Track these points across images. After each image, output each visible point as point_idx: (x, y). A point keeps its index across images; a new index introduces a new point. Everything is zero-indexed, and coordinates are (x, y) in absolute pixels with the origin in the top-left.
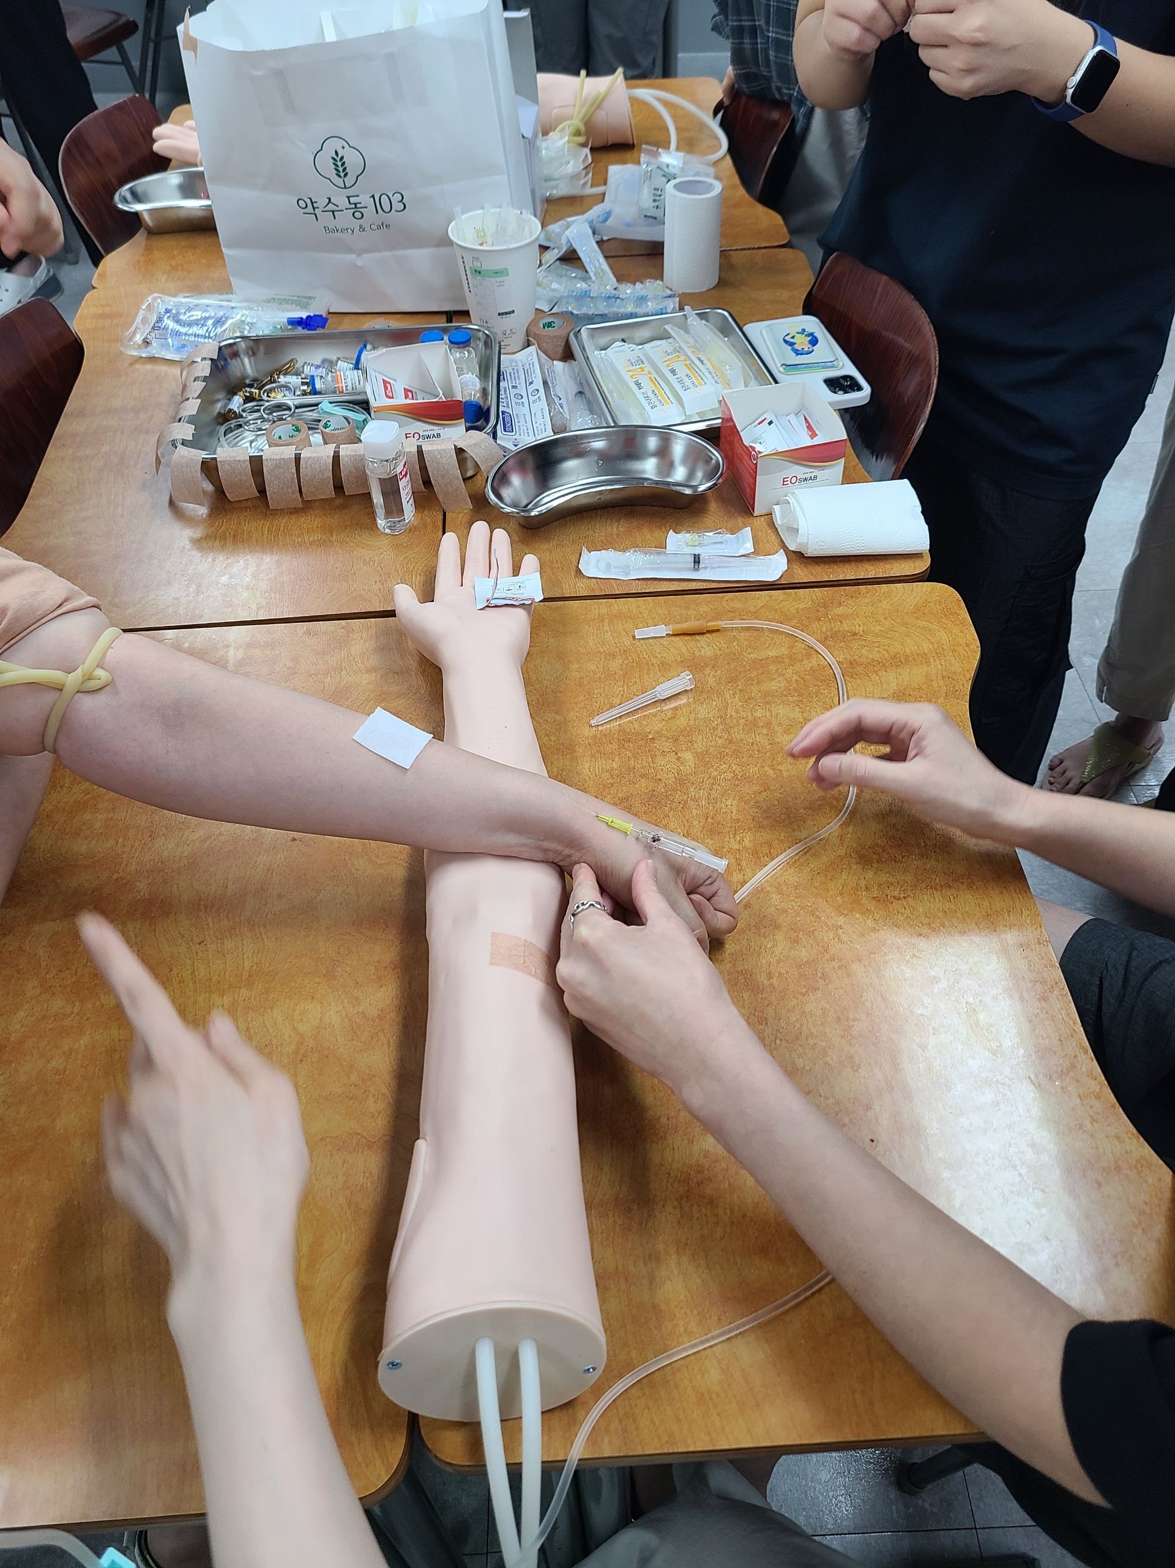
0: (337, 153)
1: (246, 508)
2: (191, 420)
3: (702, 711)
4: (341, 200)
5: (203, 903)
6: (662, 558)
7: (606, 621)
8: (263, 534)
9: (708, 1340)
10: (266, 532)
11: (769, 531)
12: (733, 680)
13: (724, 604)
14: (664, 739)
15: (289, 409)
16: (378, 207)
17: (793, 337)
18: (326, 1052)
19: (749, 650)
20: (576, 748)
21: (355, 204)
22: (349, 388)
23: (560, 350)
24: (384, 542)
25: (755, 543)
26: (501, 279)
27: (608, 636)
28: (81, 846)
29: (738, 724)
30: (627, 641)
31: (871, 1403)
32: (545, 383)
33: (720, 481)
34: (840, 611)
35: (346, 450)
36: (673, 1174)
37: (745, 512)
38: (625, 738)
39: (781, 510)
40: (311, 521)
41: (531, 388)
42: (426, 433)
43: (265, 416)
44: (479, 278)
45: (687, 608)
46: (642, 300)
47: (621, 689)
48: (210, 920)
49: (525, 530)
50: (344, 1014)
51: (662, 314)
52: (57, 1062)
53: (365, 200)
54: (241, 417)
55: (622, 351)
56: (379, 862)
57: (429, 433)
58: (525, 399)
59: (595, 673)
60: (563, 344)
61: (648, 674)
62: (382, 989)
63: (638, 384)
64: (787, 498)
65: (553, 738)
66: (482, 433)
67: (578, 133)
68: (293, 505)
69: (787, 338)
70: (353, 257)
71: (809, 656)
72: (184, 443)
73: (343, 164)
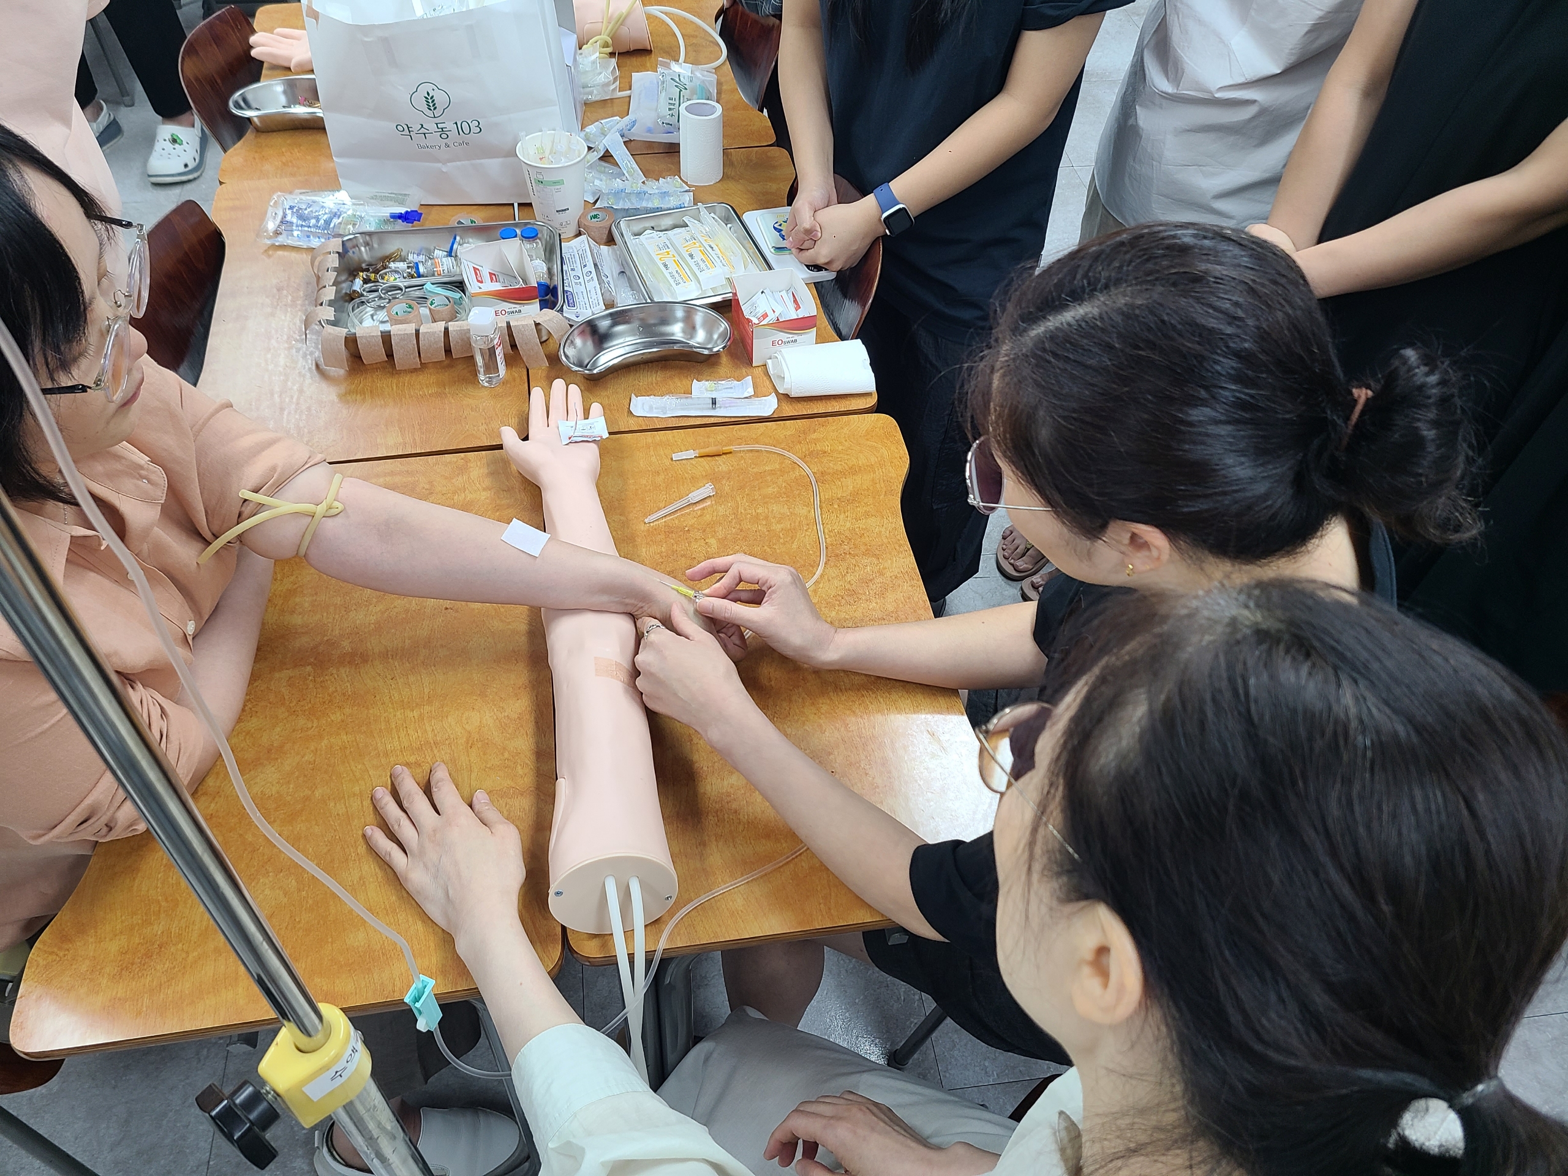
0: (428, 94)
1: (377, 369)
2: (331, 303)
3: (721, 510)
4: (431, 126)
5: (389, 653)
6: (689, 400)
7: (652, 448)
8: (393, 389)
9: (735, 884)
10: (395, 388)
11: (765, 378)
12: (742, 488)
13: (734, 433)
14: (696, 530)
15: (401, 289)
16: (460, 130)
17: (780, 225)
18: (486, 741)
19: (753, 466)
20: (636, 538)
21: (442, 129)
22: (446, 271)
23: (605, 237)
24: (486, 393)
25: (755, 387)
26: (558, 187)
27: (654, 459)
28: (297, 620)
29: (746, 518)
30: (667, 462)
31: (829, 909)
32: (596, 265)
33: (729, 343)
34: (814, 436)
35: (453, 326)
36: (712, 798)
37: (747, 364)
38: (669, 531)
39: (773, 363)
40: (426, 379)
41: (585, 270)
42: (511, 310)
43: (383, 296)
44: (541, 186)
45: (708, 437)
46: (665, 194)
47: (665, 496)
48: (396, 663)
49: (588, 382)
50: (495, 718)
51: (681, 208)
52: (309, 757)
53: (450, 126)
54: (362, 295)
55: (652, 238)
56: (508, 621)
57: (513, 310)
58: (581, 280)
59: (646, 486)
60: (607, 232)
61: (683, 485)
62: (519, 701)
63: (666, 266)
64: (776, 355)
65: (619, 533)
66: (553, 311)
67: (606, 45)
68: (414, 367)
69: (776, 226)
70: (439, 165)
71: (793, 469)
72: (329, 322)
73: (433, 101)
